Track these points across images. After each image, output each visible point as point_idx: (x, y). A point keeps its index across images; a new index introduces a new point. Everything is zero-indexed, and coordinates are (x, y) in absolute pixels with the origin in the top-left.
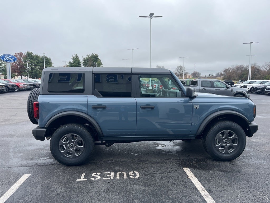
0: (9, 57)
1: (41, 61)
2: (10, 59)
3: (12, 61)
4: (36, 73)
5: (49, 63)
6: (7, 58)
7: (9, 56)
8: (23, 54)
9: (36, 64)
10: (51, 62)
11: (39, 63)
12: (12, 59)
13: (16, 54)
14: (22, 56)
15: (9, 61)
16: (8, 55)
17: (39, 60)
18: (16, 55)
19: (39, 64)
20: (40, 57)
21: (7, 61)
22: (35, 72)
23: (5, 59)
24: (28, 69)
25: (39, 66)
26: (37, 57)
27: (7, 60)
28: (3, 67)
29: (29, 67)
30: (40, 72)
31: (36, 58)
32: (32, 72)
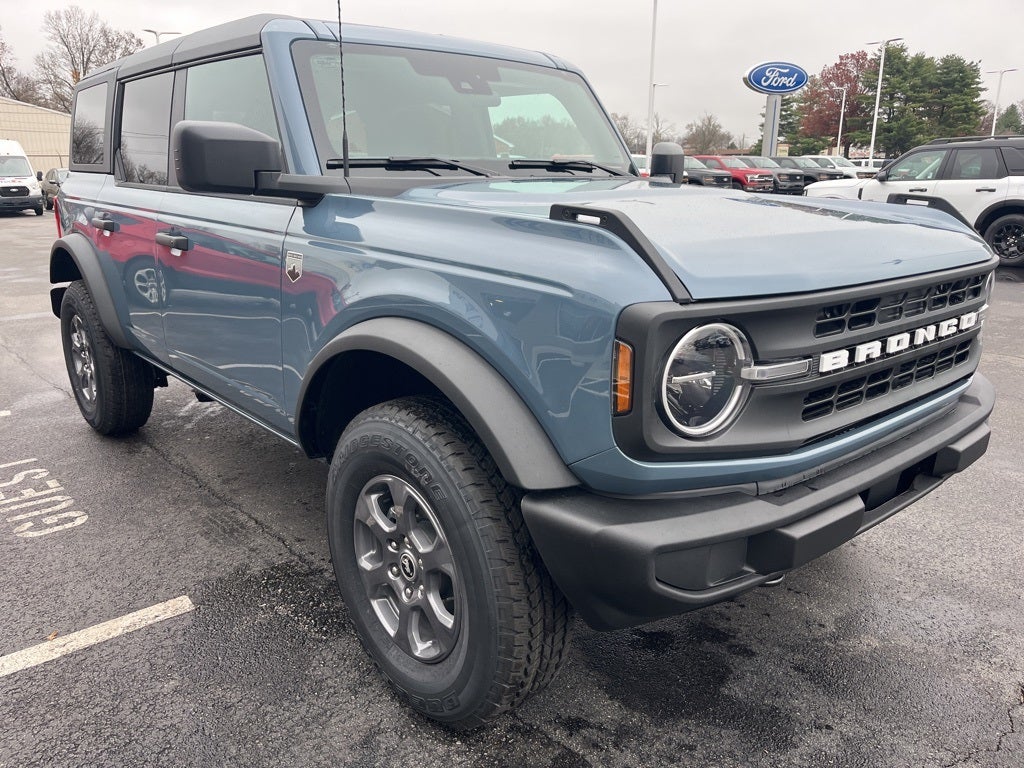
0: (781, 75)
1: (934, 81)
2: (784, 80)
3: (790, 87)
4: (901, 132)
5: (968, 85)
6: (772, 77)
7: (780, 67)
8: (869, 58)
9: (910, 93)
10: (979, 83)
11: (926, 89)
12: (789, 81)
13: (841, 58)
14: (862, 65)
15: (777, 87)
16: (777, 67)
17: (925, 78)
18: (841, 63)
19: (923, 94)
20: (933, 65)
21: (773, 87)
22: (900, 128)
23: (765, 81)
24: (876, 117)
25: (920, 101)
26: (920, 62)
27: (769, 86)
28: (790, 115)
29: (881, 110)
30: (921, 129)
31: (914, 69)
32: (889, 130)
